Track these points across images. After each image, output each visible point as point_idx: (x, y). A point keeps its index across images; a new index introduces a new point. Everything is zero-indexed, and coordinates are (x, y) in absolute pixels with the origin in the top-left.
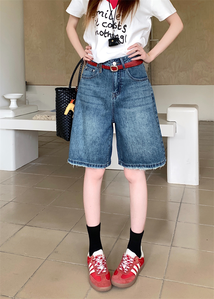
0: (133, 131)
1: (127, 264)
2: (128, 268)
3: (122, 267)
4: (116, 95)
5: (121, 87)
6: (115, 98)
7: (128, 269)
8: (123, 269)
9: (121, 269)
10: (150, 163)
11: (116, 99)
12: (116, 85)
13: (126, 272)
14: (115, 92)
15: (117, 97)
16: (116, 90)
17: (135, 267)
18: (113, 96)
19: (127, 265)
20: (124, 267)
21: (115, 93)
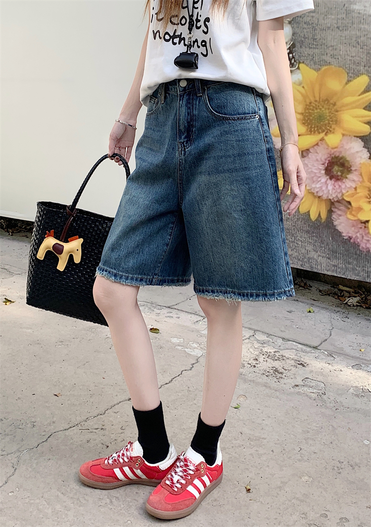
0: (215, 221)
1: (181, 474)
2: (183, 482)
3: (172, 480)
4: (184, 146)
5: (193, 130)
6: (183, 152)
7: (181, 484)
8: (173, 483)
9: (168, 482)
10: (245, 288)
11: (186, 156)
12: (182, 127)
13: (176, 490)
14: (182, 141)
15: (186, 150)
16: (183, 137)
17: (197, 482)
18: (180, 149)
19: (182, 477)
20: (175, 480)
21: (183, 143)
